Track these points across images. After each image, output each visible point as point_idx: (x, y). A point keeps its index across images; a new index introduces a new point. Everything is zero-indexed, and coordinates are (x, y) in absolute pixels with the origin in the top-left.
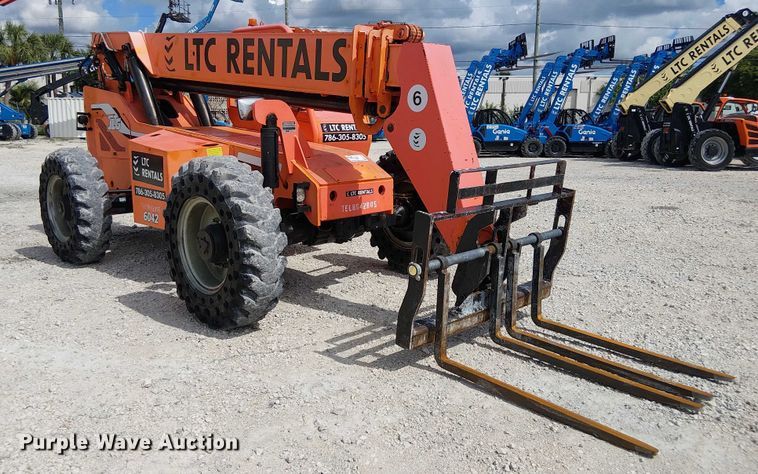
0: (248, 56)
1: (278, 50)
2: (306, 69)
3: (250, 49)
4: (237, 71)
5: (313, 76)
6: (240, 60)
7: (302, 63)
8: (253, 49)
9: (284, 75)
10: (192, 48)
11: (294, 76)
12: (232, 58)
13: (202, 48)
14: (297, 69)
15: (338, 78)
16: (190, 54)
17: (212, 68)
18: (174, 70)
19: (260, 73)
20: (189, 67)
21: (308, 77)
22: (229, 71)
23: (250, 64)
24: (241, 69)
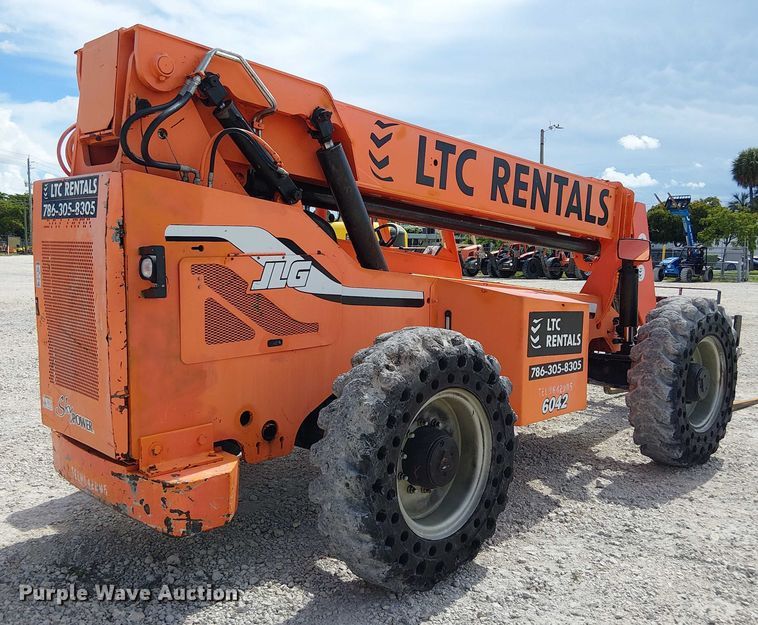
0: (520, 185)
1: (554, 186)
2: (578, 210)
3: (523, 178)
4: (505, 200)
5: (584, 217)
6: (509, 188)
7: (575, 204)
8: (528, 179)
9: (558, 213)
10: (433, 153)
11: (567, 215)
12: (498, 183)
13: (453, 159)
14: (570, 209)
15: (602, 222)
16: (428, 162)
17: (468, 191)
18: (390, 179)
19: (533, 207)
20: (423, 180)
21: (580, 218)
22: (493, 198)
23: (522, 194)
24: (510, 198)
